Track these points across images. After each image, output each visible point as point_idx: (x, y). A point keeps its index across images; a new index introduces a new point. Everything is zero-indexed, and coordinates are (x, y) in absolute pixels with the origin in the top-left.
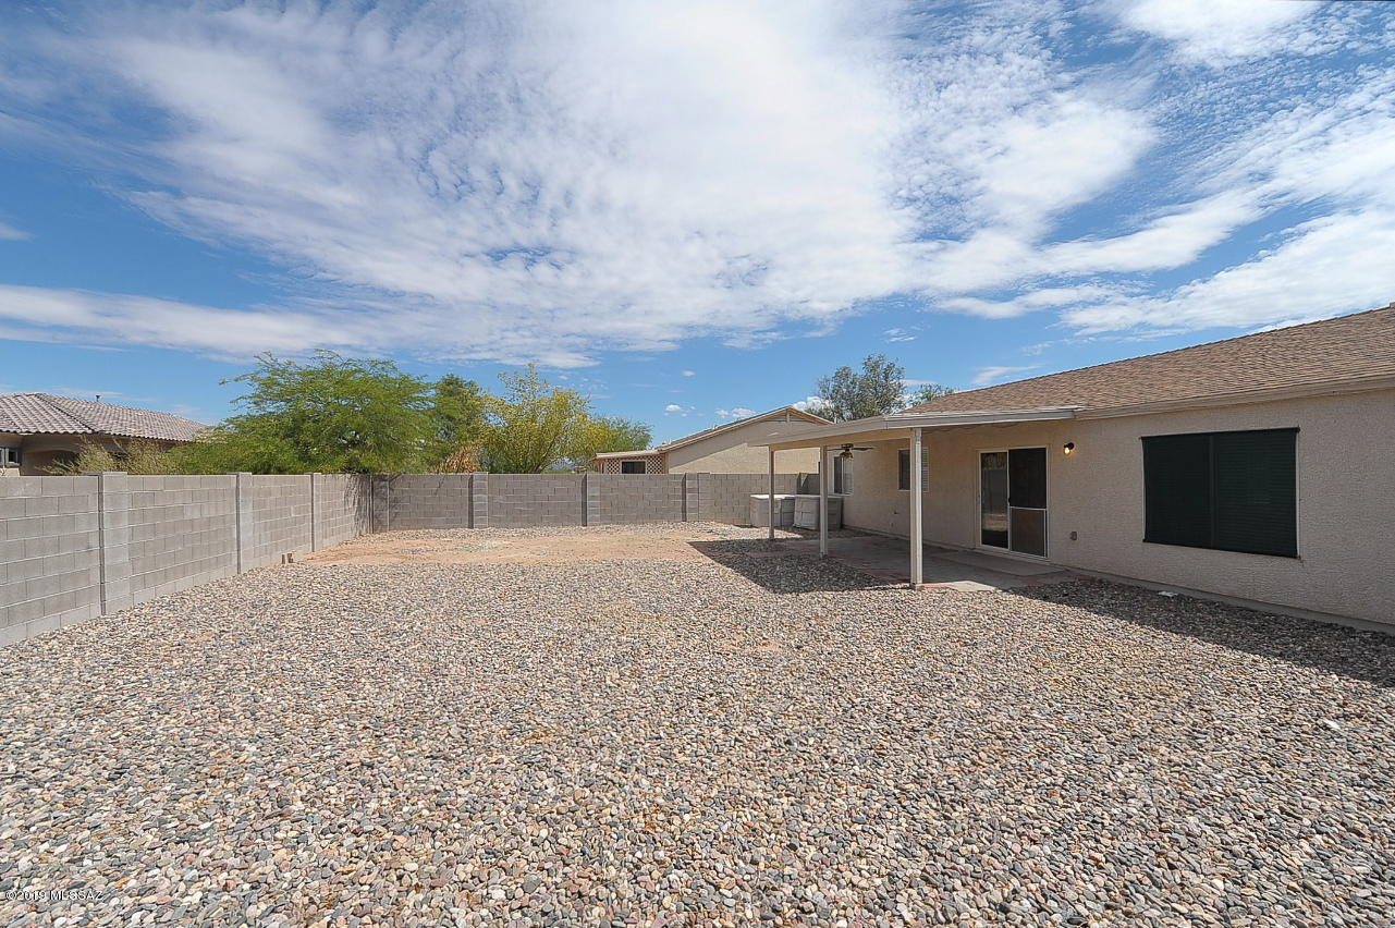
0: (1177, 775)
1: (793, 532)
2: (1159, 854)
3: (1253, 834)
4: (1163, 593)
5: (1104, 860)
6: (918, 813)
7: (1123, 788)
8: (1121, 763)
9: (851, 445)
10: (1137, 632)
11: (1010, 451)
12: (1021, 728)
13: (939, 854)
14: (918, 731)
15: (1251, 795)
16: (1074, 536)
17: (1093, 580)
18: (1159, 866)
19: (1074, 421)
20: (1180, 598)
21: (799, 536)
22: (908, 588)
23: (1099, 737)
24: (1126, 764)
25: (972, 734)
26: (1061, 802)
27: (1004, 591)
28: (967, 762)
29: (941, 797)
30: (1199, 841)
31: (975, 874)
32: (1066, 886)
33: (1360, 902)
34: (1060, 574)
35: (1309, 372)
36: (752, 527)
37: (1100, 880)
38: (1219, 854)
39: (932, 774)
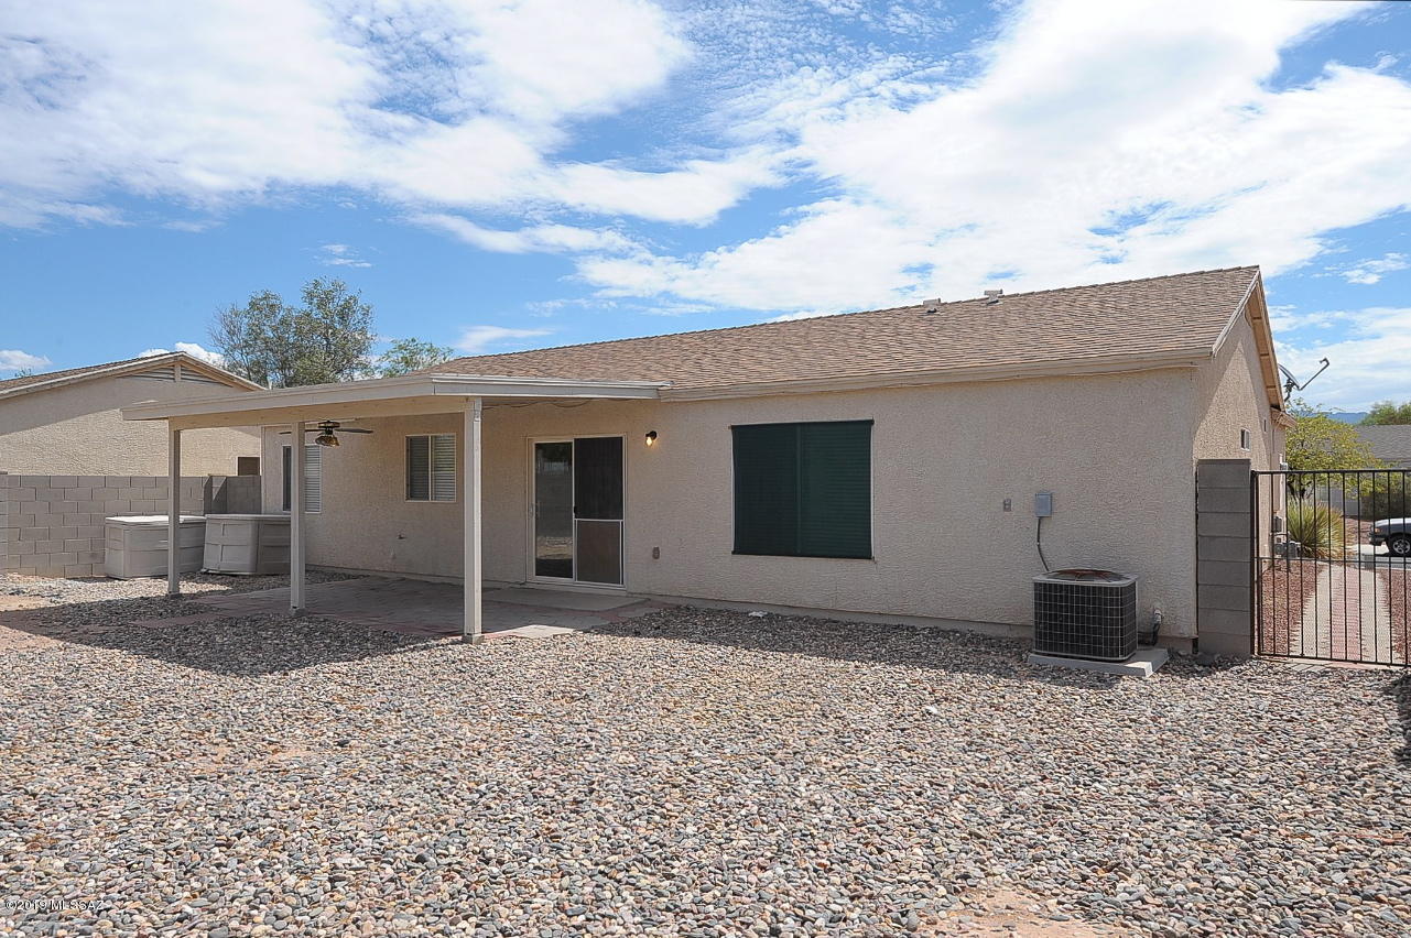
0: (846, 778)
1: (206, 580)
2: (866, 845)
3: (921, 807)
4: (754, 614)
5: (829, 863)
6: (638, 881)
7: (812, 799)
8: (797, 779)
9: (336, 425)
10: (748, 657)
11: (576, 440)
12: (690, 771)
13: (685, 911)
14: (582, 802)
15: (907, 779)
16: (656, 553)
17: (678, 607)
18: (871, 854)
19: (661, 402)
20: (769, 616)
21: (223, 588)
22: (461, 642)
23: (766, 761)
24: (801, 779)
25: (644, 789)
26: (765, 828)
27: (585, 632)
28: (657, 818)
29: (651, 860)
30: (890, 823)
31: (729, 915)
32: (812, 896)
33: (1007, 832)
34: (641, 604)
35: (878, 361)
36: (110, 578)
37: (836, 879)
38: (906, 830)
39: (628, 840)
